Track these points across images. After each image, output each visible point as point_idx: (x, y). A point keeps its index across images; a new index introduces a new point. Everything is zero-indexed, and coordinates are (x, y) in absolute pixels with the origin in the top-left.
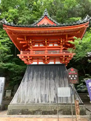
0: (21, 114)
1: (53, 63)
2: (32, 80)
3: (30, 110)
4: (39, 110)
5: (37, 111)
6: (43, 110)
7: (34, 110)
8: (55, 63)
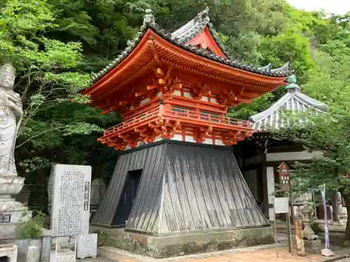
0: (183, 253)
1: (211, 143)
2: (183, 179)
3: (200, 243)
4: (212, 243)
5: (209, 244)
6: (219, 242)
7: (205, 243)
8: (214, 142)
